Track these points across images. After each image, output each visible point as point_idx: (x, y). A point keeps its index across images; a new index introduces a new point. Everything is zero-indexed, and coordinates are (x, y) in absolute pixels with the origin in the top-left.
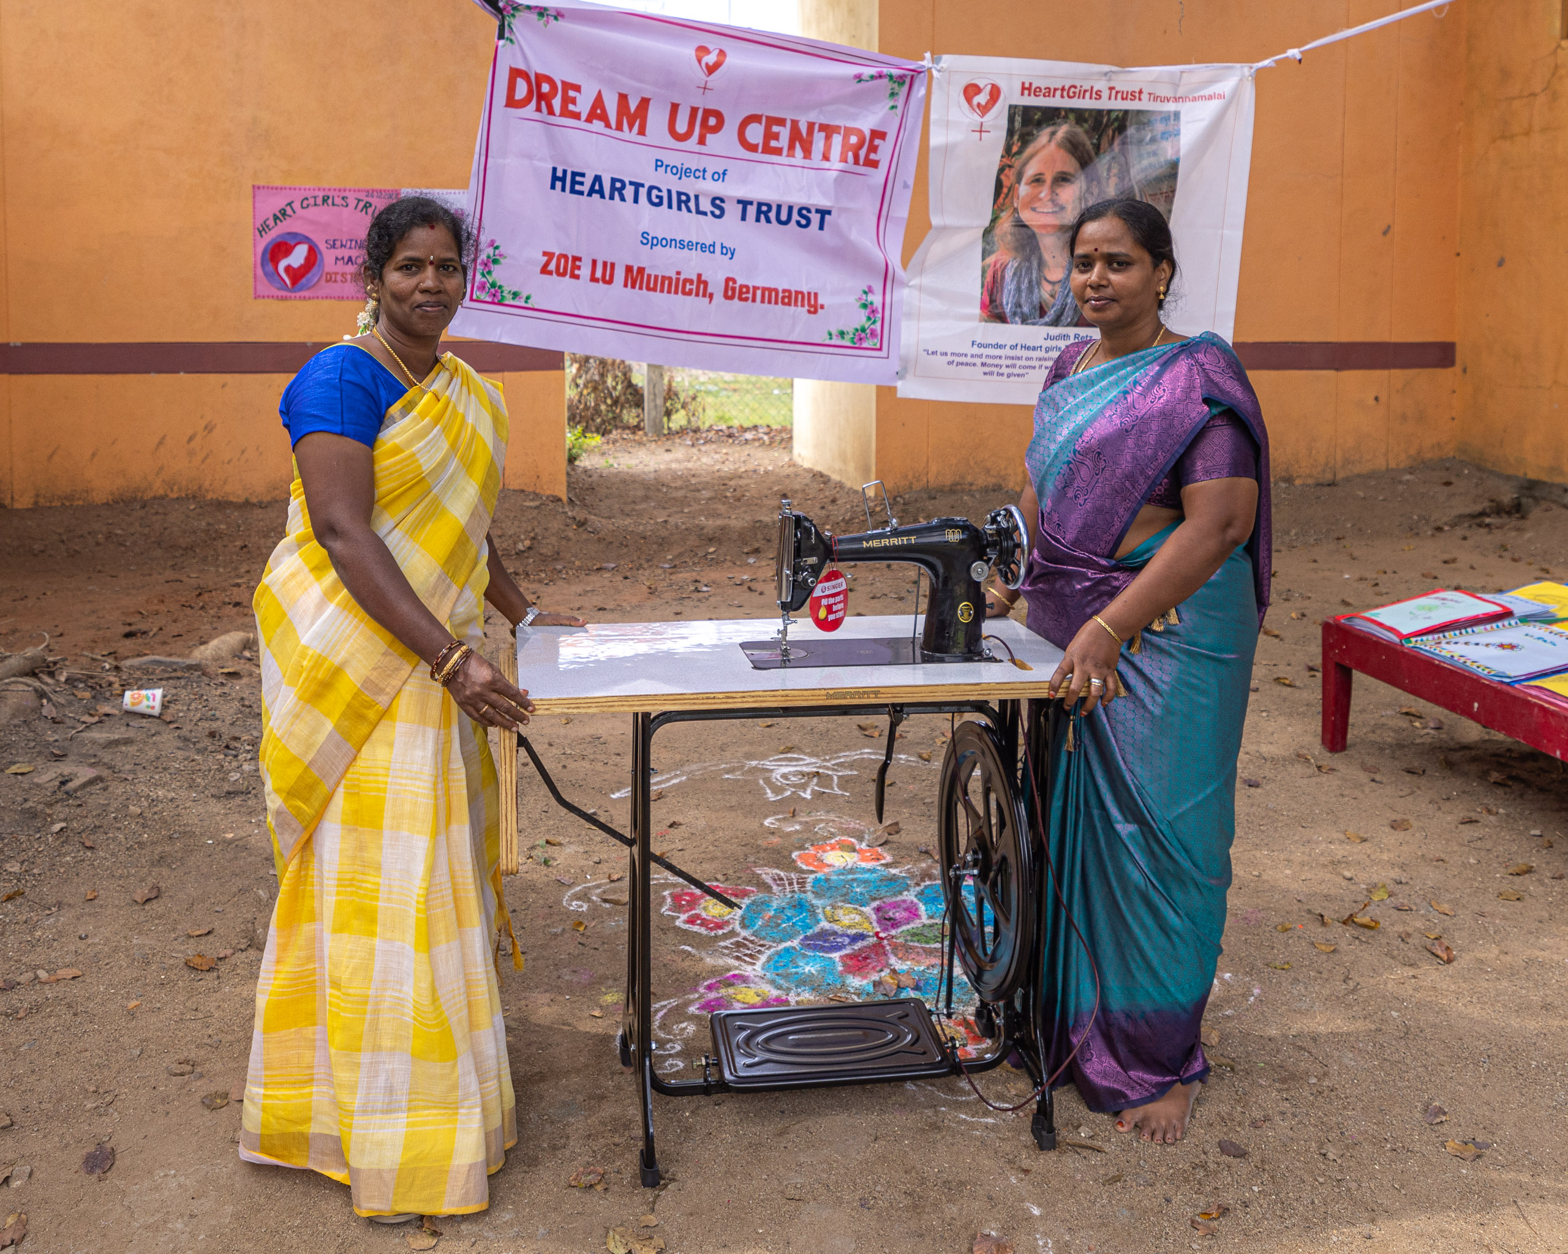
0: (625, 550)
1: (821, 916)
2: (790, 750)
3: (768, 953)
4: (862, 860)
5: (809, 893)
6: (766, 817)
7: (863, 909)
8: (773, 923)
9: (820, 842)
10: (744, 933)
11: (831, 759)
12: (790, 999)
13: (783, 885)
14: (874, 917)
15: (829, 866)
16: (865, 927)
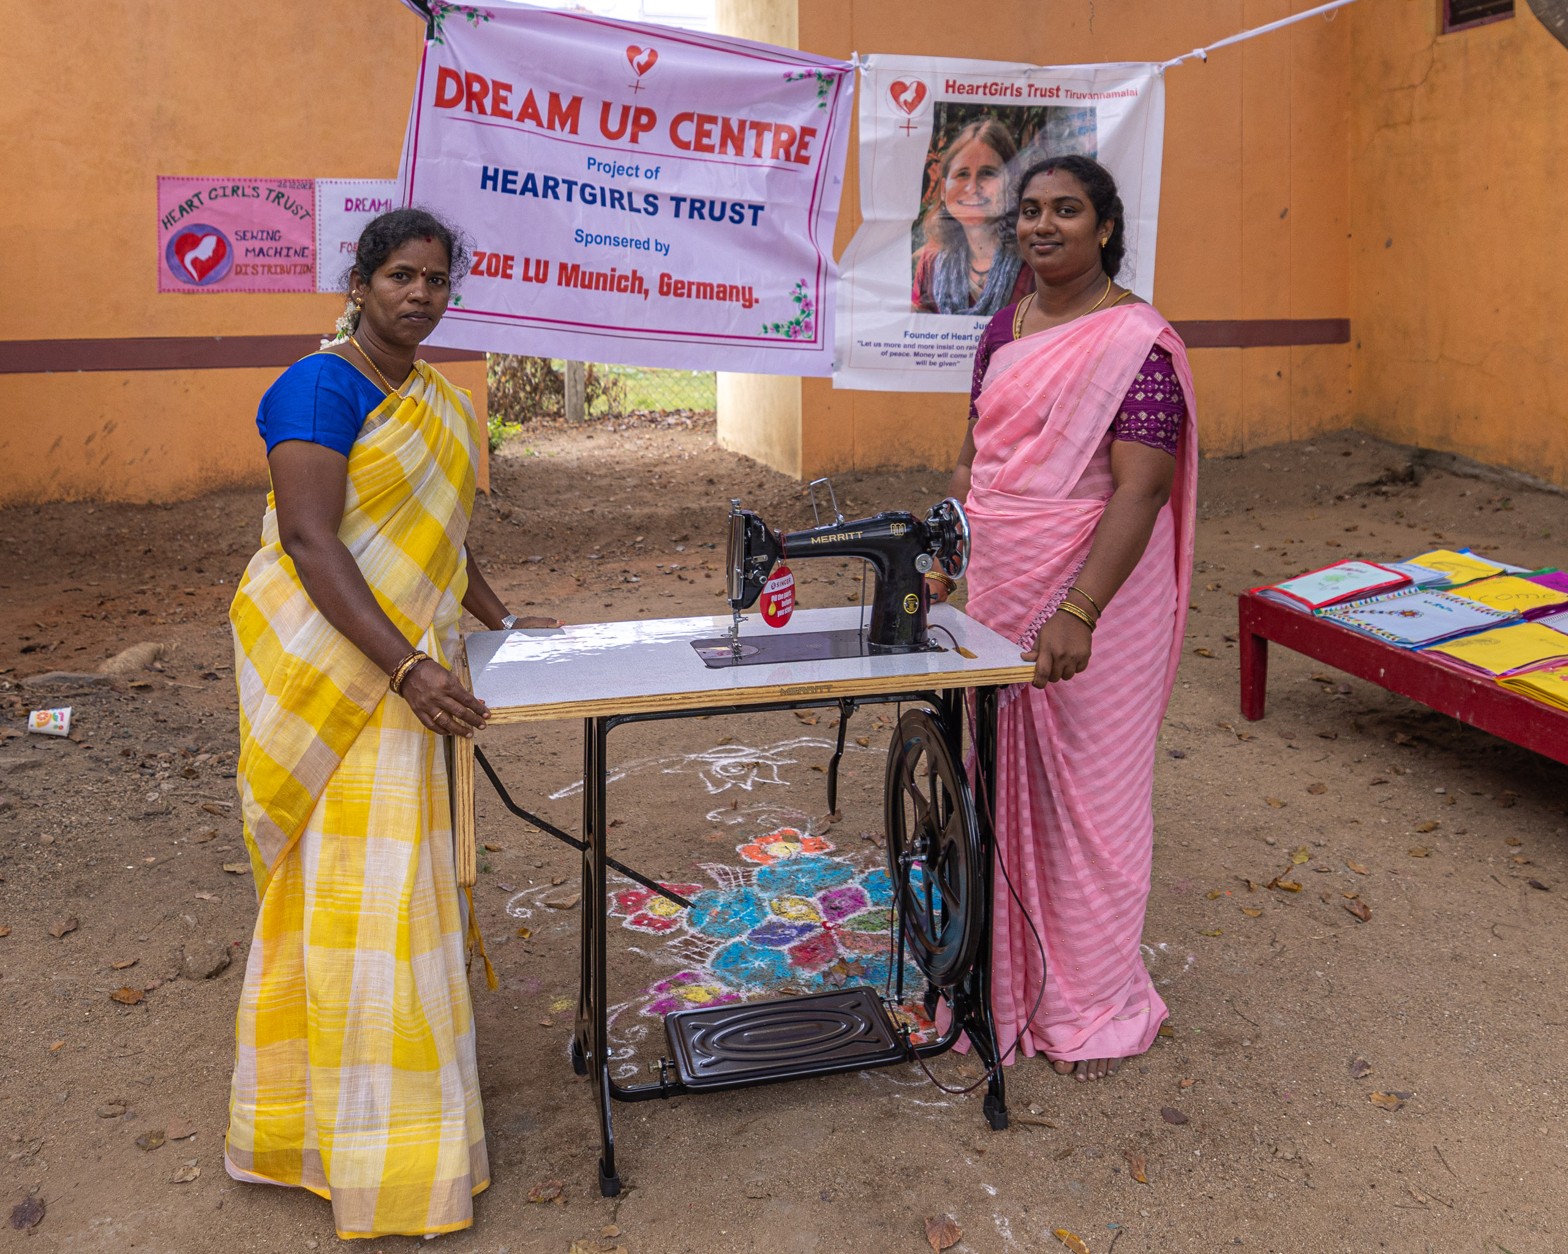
0: (551, 542)
2: (728, 741)
3: (717, 949)
4: (806, 850)
5: (755, 887)
6: (708, 811)
7: (809, 899)
8: (721, 919)
9: (764, 833)
10: (692, 931)
11: (769, 748)
12: (741, 995)
13: (729, 880)
14: (820, 907)
15: (774, 857)
16: (812, 918)
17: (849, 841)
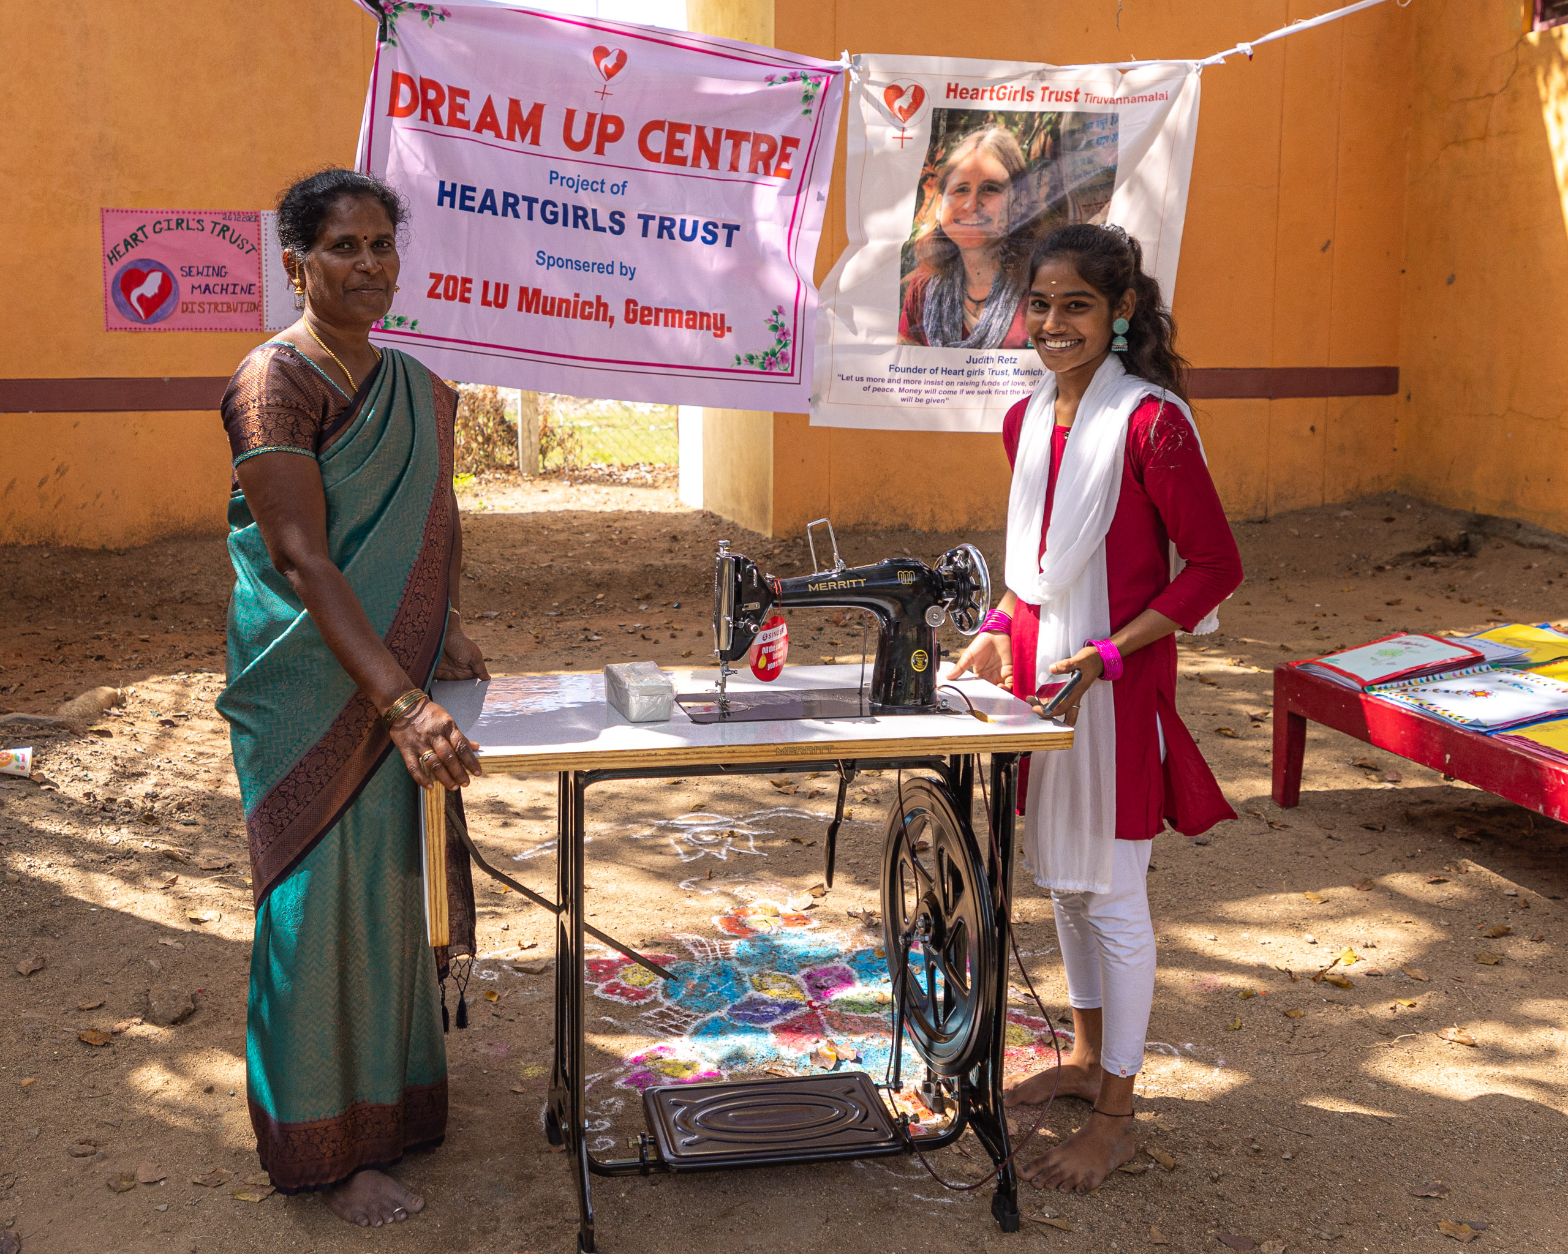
0: (508, 597)
1: (748, 984)
2: (700, 808)
3: (695, 1024)
4: (788, 924)
5: (734, 960)
6: (681, 879)
7: (793, 977)
8: (698, 993)
10: (668, 1003)
11: (745, 817)
12: (723, 1073)
13: (705, 951)
14: (805, 985)
15: (753, 931)
16: (795, 996)
17: (834, 920)
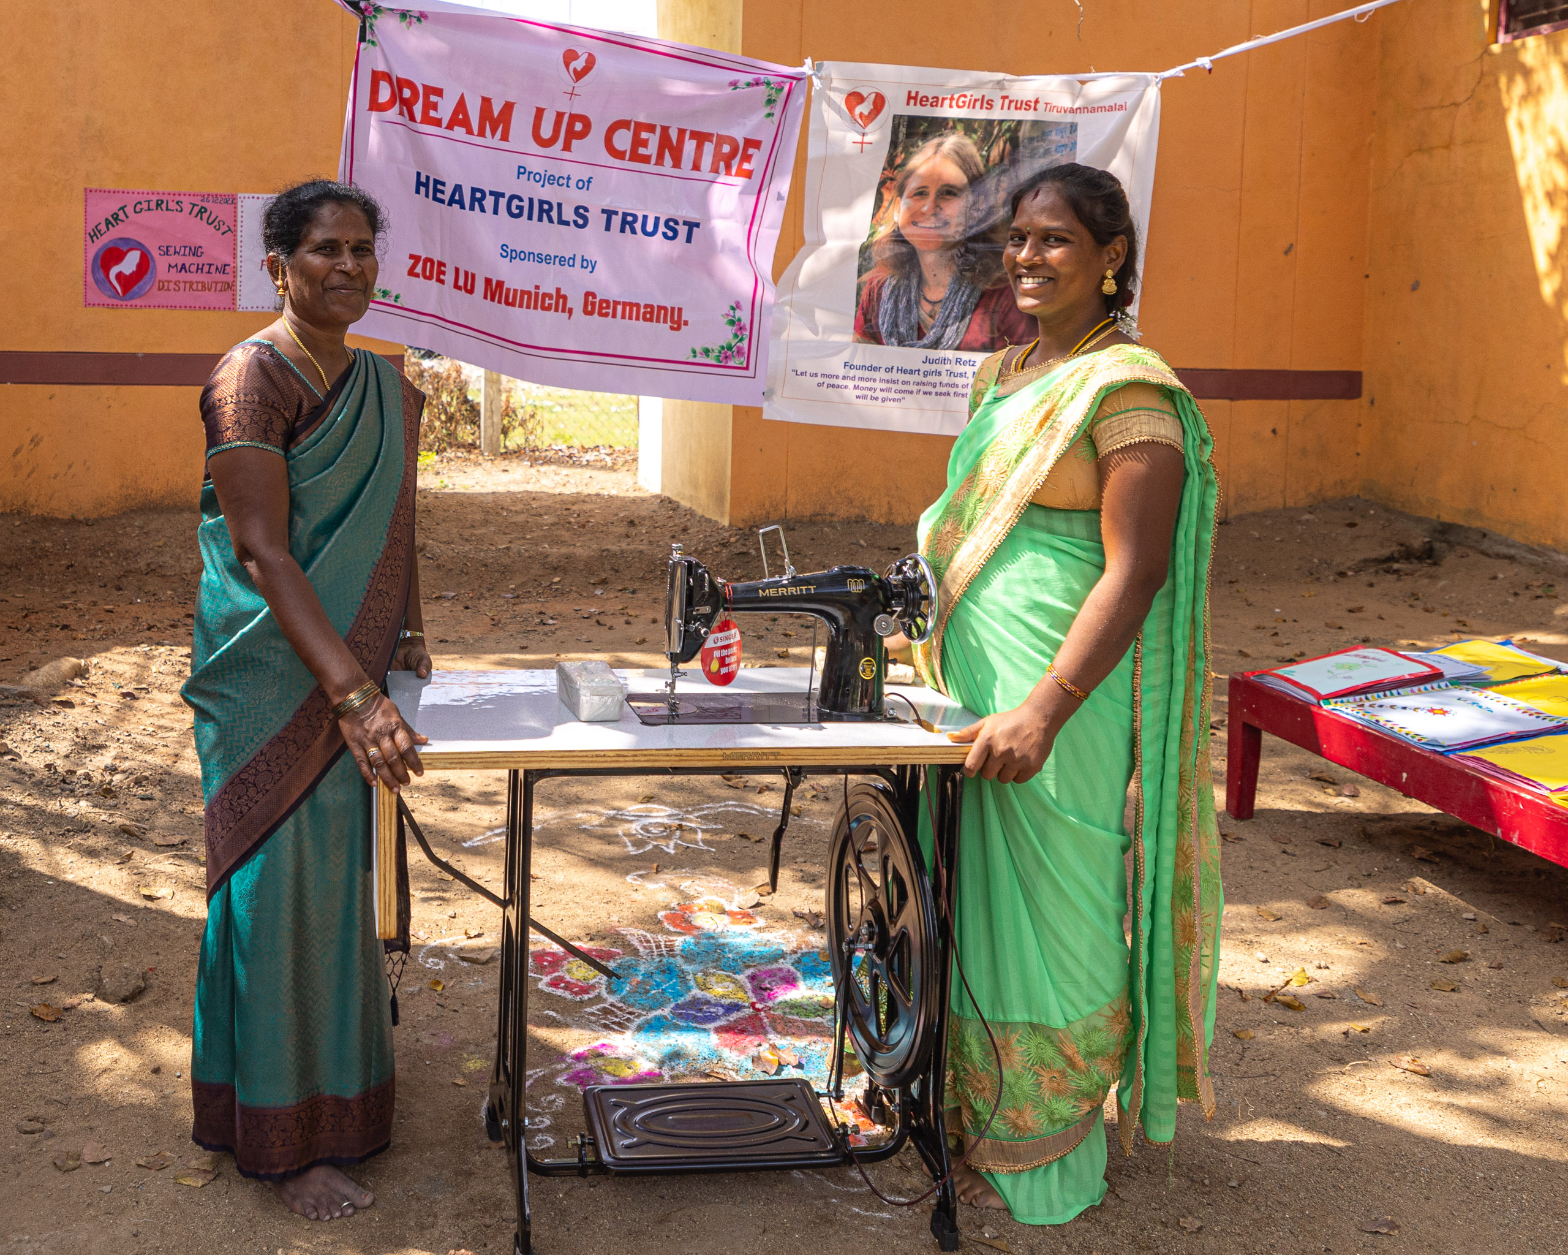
0: (465, 578)
1: (692, 983)
2: (649, 799)
3: (638, 1024)
4: (733, 923)
5: (678, 958)
6: (628, 874)
7: (737, 977)
8: (641, 990)
9: (688, 901)
10: (611, 999)
11: (694, 810)
12: (664, 1074)
13: (651, 948)
14: (749, 986)
15: (698, 928)
16: (740, 997)
17: (780, 917)
